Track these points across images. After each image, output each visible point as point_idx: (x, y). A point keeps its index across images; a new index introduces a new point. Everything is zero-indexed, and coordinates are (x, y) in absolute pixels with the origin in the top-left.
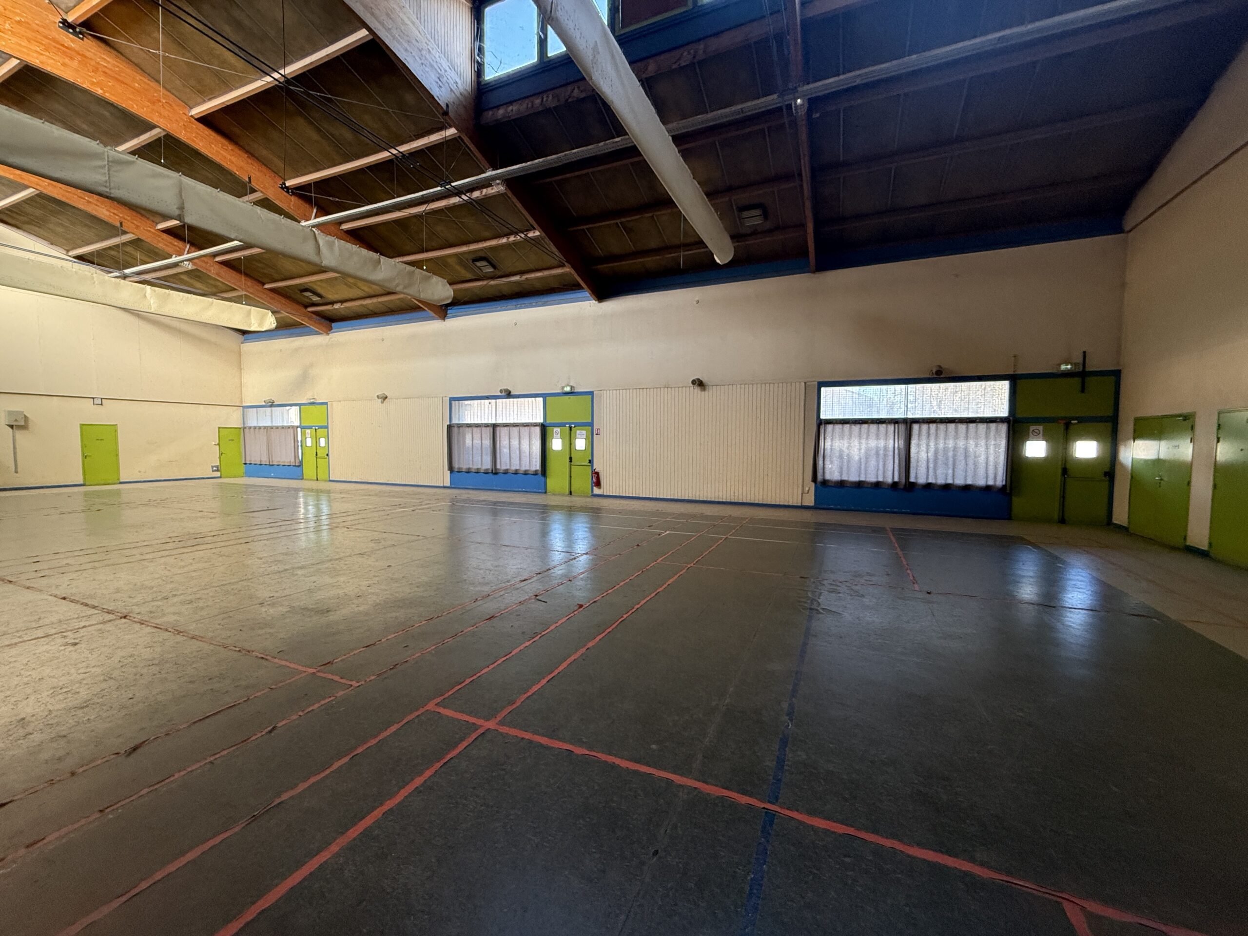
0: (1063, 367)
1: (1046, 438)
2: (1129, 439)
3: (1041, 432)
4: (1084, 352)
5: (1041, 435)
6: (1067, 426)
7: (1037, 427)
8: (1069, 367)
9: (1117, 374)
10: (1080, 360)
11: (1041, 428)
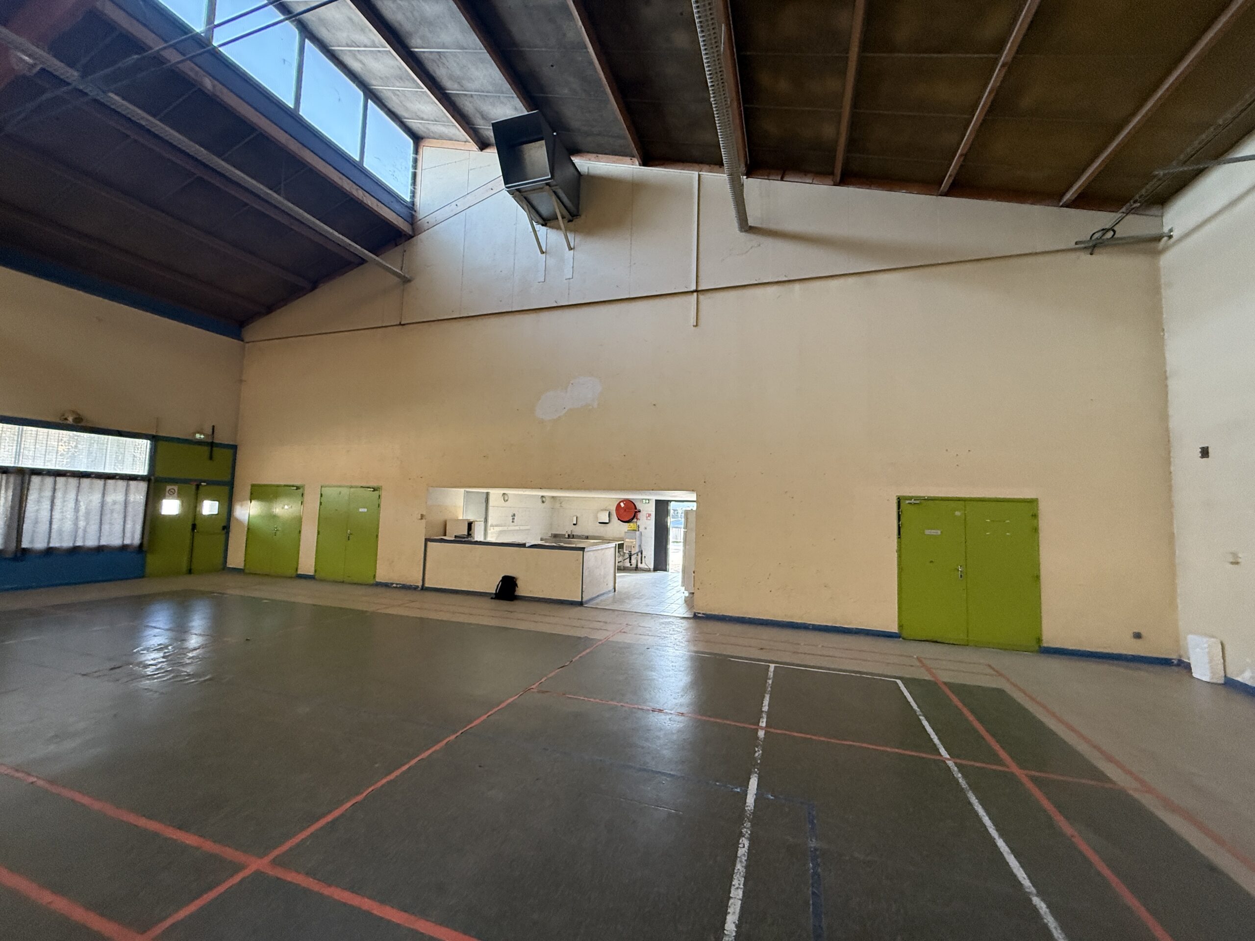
0: (198, 436)
1: (179, 496)
2: (246, 500)
3: (176, 491)
4: (213, 427)
5: (176, 494)
6: (198, 487)
7: (172, 487)
8: (202, 436)
9: (234, 448)
10: (210, 431)
11: (176, 488)
